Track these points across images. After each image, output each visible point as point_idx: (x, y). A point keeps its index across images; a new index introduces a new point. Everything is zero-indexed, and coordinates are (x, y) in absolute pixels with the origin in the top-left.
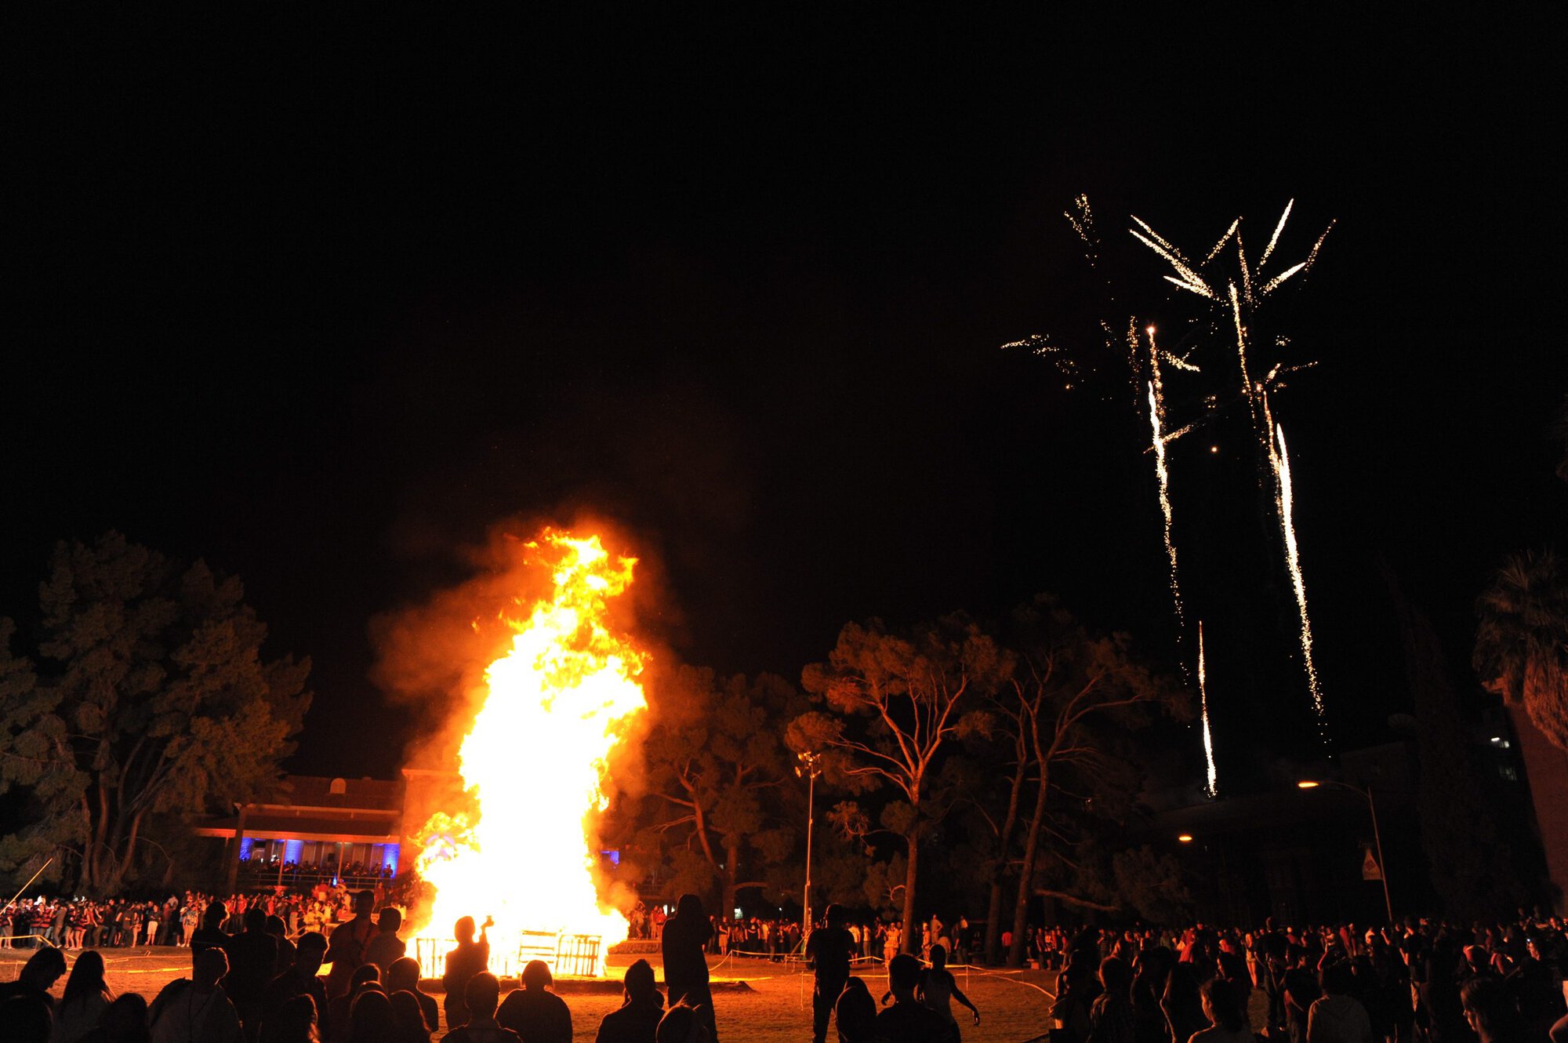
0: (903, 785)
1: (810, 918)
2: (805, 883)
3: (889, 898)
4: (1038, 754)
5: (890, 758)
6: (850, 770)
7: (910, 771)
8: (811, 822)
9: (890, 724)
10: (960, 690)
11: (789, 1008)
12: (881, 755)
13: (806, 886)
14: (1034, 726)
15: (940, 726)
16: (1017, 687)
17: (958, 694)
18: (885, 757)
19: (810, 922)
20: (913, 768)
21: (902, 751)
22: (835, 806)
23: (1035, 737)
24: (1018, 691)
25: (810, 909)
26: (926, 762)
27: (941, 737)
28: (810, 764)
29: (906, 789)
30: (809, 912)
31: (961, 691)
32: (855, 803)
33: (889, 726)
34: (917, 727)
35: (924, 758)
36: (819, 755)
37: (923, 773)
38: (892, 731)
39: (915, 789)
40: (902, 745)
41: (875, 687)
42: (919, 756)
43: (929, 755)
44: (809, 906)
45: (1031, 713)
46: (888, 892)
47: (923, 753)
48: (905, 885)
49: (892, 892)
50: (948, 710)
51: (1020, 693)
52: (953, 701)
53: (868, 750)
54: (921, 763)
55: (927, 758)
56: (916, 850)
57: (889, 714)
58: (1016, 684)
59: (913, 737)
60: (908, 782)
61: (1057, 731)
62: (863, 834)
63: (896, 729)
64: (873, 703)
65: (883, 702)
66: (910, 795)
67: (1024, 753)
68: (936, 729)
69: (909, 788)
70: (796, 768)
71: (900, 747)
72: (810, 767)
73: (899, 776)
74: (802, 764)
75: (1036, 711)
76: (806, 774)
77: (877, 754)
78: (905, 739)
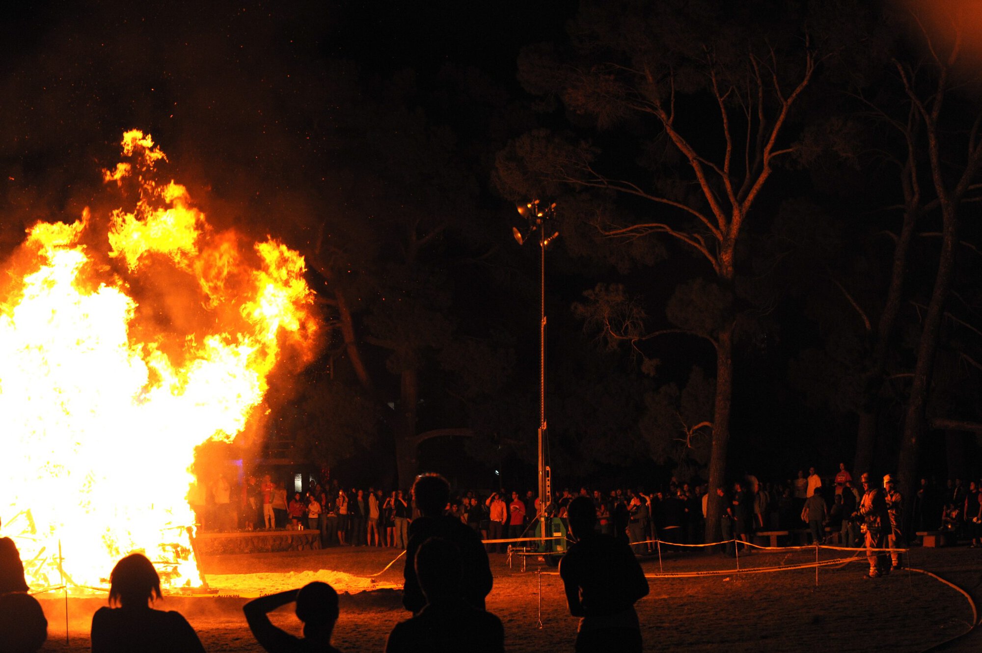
0: (705, 252)
1: (548, 483)
2: (539, 425)
3: (684, 444)
4: (939, 190)
5: (681, 206)
6: (611, 229)
7: (717, 227)
8: (544, 322)
9: (679, 145)
10: (803, 80)
11: (519, 627)
12: (665, 201)
13: (540, 431)
14: (932, 143)
15: (769, 147)
16: (902, 73)
17: (799, 89)
18: (671, 203)
19: (548, 489)
20: (721, 221)
21: (703, 193)
22: (586, 293)
23: (934, 160)
24: (905, 81)
25: (548, 468)
26: (744, 210)
27: (770, 164)
28: (539, 221)
29: (710, 258)
30: (546, 474)
31: (805, 83)
32: (621, 287)
33: (678, 149)
34: (729, 148)
35: (741, 202)
36: (554, 205)
37: (740, 230)
38: (684, 157)
39: (726, 257)
40: (702, 182)
41: (650, 79)
42: (732, 199)
43: (751, 197)
44: (546, 464)
45: (927, 118)
46: (683, 435)
47: (740, 193)
48: (712, 421)
49: (690, 434)
50: (782, 117)
51: (907, 86)
52: (790, 100)
53: (641, 193)
54: (736, 212)
55: (747, 204)
56: (729, 361)
57: (676, 127)
58: (900, 68)
59: (722, 169)
60: (714, 247)
61: (971, 150)
62: (636, 339)
63: (690, 155)
64: (649, 110)
65: (666, 107)
66: (717, 268)
67: (916, 189)
68: (762, 152)
69: (716, 257)
70: (515, 229)
71: (699, 186)
72: (539, 226)
73: (699, 237)
74: (523, 223)
75: (935, 114)
76: (533, 239)
77: (657, 199)
78: (707, 172)
